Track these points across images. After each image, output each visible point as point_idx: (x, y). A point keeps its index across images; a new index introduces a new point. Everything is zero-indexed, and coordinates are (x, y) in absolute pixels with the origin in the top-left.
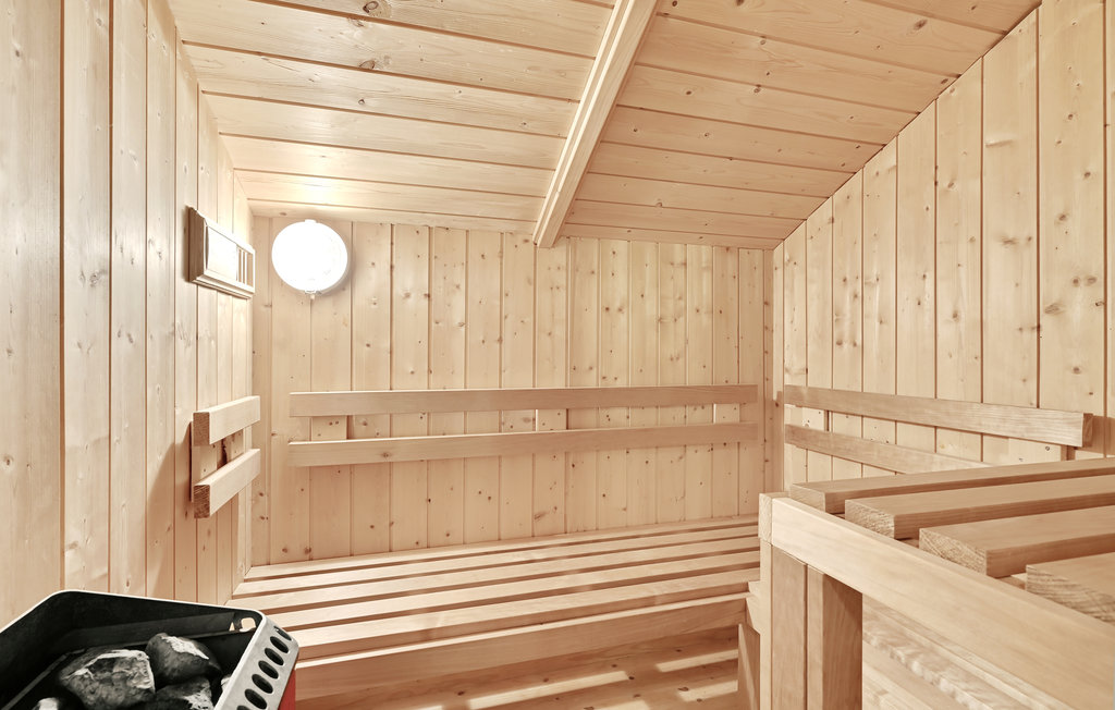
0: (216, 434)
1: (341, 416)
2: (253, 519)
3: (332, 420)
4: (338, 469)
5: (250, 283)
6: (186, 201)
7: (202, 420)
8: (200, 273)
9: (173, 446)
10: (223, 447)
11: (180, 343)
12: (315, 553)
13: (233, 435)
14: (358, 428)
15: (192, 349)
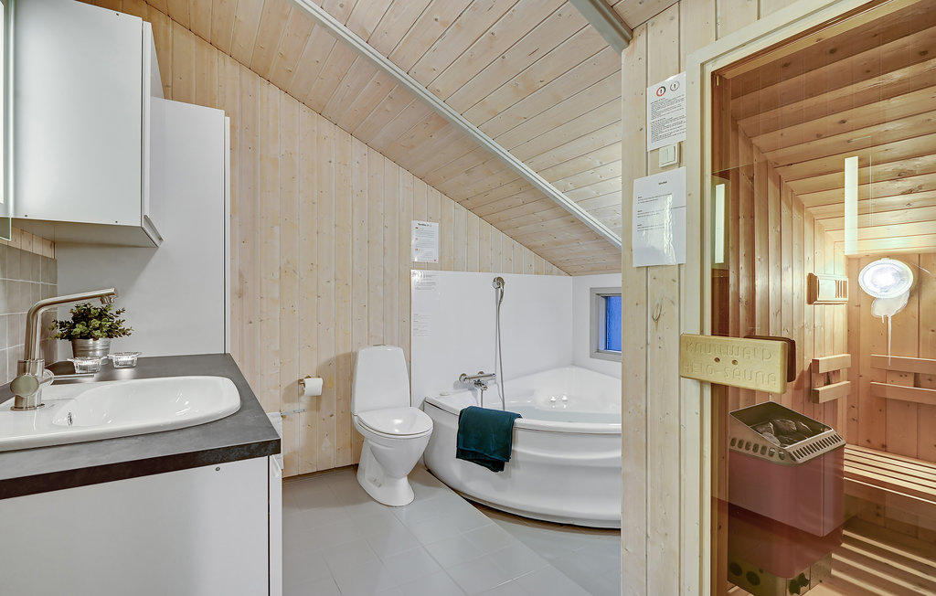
0: (822, 369)
1: (909, 373)
2: (847, 419)
3: (902, 374)
4: (908, 404)
5: (845, 296)
6: (809, 270)
7: (816, 362)
8: (816, 300)
9: (803, 371)
10: (828, 377)
11: (806, 330)
12: (888, 449)
13: (834, 372)
14: (923, 382)
15: (811, 332)
